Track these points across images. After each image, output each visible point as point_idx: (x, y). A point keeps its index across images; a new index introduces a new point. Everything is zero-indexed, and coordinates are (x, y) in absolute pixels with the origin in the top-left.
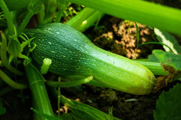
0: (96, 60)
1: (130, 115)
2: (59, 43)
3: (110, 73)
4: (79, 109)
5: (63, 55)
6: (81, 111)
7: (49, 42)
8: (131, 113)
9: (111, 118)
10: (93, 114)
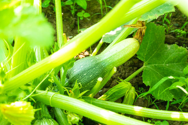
0: (109, 58)
1: (123, 74)
2: (89, 70)
3: (120, 56)
4: (111, 94)
5: (96, 72)
6: (112, 94)
7: (84, 74)
8: (122, 73)
9: (124, 82)
10: (118, 89)
